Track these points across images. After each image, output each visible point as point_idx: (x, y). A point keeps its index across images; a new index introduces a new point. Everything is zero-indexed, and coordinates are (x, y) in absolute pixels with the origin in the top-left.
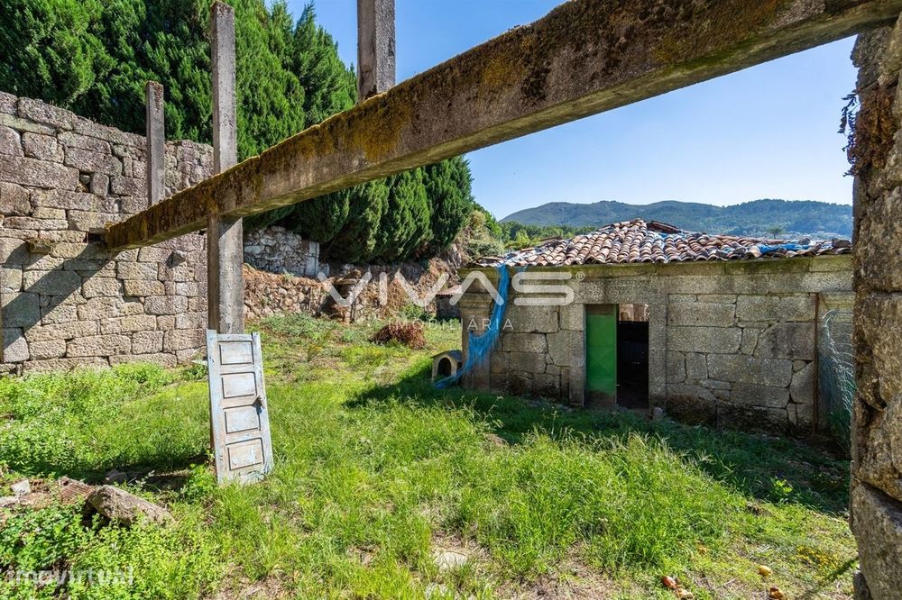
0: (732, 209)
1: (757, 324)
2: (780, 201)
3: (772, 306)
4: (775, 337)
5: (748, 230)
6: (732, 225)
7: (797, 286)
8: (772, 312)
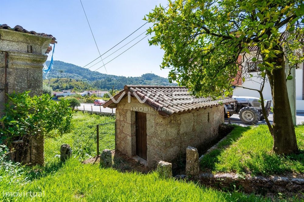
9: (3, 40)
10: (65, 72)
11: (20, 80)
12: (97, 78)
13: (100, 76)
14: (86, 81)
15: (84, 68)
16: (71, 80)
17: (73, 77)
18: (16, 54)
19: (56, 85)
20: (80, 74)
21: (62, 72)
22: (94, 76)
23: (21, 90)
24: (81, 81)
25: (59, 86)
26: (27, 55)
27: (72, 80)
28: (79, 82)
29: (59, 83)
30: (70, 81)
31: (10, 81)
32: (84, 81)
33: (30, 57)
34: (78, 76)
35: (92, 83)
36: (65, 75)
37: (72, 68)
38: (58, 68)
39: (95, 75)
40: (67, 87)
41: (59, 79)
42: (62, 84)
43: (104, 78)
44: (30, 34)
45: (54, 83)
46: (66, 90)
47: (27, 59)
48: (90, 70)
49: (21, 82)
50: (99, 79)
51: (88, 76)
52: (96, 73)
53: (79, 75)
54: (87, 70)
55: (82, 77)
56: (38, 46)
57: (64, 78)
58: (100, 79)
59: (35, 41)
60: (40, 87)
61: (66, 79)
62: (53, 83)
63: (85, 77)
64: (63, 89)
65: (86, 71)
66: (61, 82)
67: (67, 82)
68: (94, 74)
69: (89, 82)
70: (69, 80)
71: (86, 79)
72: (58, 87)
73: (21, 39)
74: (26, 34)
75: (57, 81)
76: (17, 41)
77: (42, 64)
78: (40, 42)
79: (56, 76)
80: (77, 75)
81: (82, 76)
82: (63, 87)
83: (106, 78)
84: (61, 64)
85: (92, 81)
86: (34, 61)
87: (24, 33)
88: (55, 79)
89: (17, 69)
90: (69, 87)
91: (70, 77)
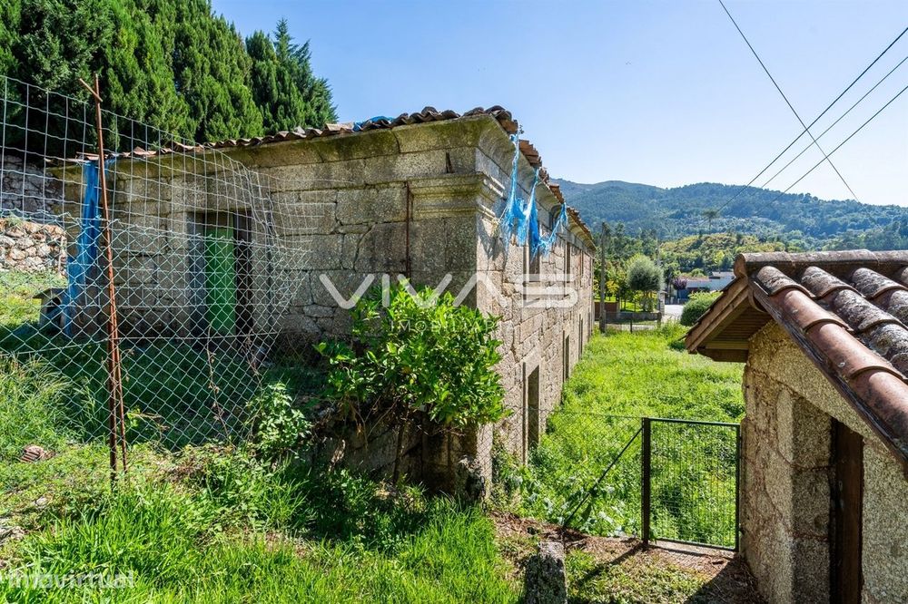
0: (675, 191)
1: (355, 227)
2: (719, 185)
3: (371, 202)
4: (373, 244)
5: (689, 213)
6: (674, 208)
7: (391, 173)
8: (370, 212)
9: (404, 154)
10: (724, 214)
11: (431, 249)
12: (846, 224)
13: (861, 217)
14: (800, 239)
15: (787, 193)
16: (739, 237)
17: (749, 229)
18: (420, 184)
19: (693, 255)
20: (775, 216)
21: (712, 215)
22: (833, 219)
23: (433, 274)
24: (778, 240)
25: (701, 260)
26: (441, 182)
27: (746, 237)
28: (768, 243)
29: (703, 249)
30: (738, 242)
31: (416, 252)
32: (790, 238)
33: (446, 186)
34: (767, 224)
35: (825, 244)
36: (722, 225)
37: (749, 198)
38: (702, 204)
39: (839, 215)
40: (725, 260)
41: (703, 238)
42: (711, 252)
43: (883, 221)
44: (442, 123)
45: (689, 250)
46: (723, 271)
47: (442, 193)
48: (816, 198)
49: (433, 255)
50: (859, 227)
51: (807, 221)
52: (844, 208)
53: (770, 218)
54: (806, 198)
55: (781, 227)
56: (467, 149)
57: (718, 235)
58: (864, 226)
59: (459, 137)
60: (469, 267)
61: (724, 235)
62: (687, 251)
63: (795, 225)
64: (715, 269)
65: (798, 204)
66: (710, 246)
67: (726, 245)
68: (834, 209)
69: (810, 242)
70: (735, 239)
71: (799, 233)
72: (699, 263)
73: (433, 142)
74: (436, 123)
75: (696, 245)
76: (426, 148)
77: (475, 200)
78: (470, 137)
79: (698, 229)
80: (765, 220)
81: (782, 222)
82: (713, 262)
83: (892, 223)
84: (712, 192)
85: (822, 238)
86: (457, 193)
87: (432, 124)
88: (692, 239)
89: (426, 221)
90: (732, 263)
91: (738, 228)
